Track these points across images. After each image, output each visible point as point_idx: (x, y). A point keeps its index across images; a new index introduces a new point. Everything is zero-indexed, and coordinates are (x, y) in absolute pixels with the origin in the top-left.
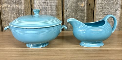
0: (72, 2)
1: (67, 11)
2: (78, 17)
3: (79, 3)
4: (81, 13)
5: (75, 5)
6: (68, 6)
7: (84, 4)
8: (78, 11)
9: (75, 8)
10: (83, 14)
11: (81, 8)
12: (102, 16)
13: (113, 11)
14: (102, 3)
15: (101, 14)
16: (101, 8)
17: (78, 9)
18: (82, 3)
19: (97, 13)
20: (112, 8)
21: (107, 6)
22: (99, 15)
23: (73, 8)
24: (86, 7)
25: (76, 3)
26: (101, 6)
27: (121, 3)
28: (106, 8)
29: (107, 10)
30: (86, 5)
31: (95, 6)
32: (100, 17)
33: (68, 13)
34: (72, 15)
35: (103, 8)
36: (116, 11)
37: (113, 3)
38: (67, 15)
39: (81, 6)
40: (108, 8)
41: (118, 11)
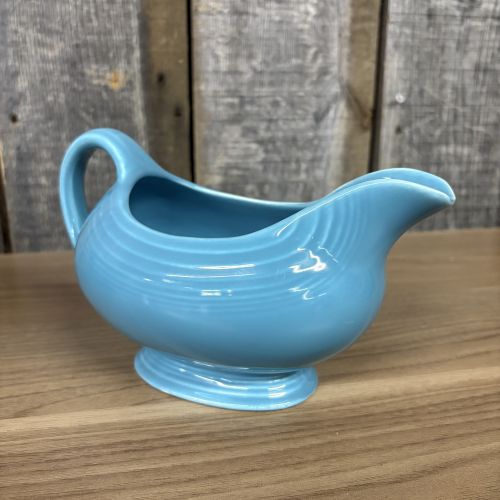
0: (44, 60)
1: (14, 119)
3: (91, 70)
5: (66, 78)
6: (22, 84)
7: (126, 72)
8: (89, 118)
9: (67, 102)
11: (111, 105)
12: (242, 153)
13: (304, 119)
14: (234, 72)
15: (236, 142)
16: (230, 100)
17: (92, 110)
18: (111, 69)
19: (214, 134)
20: (296, 99)
21: (265, 91)
22: (226, 148)
23: (56, 97)
24: (138, 97)
25: (73, 64)
26: (233, 87)
27: (345, 74)
28: (263, 101)
29: (269, 113)
30: (138, 85)
31: (196, 88)
32: (231, 157)
33: (25, 130)
34: (52, 145)
35: (242, 103)
36: (319, 118)
37: (301, 71)
38: (18, 148)
39: (106, 88)
40: (276, 104)
41: (334, 120)
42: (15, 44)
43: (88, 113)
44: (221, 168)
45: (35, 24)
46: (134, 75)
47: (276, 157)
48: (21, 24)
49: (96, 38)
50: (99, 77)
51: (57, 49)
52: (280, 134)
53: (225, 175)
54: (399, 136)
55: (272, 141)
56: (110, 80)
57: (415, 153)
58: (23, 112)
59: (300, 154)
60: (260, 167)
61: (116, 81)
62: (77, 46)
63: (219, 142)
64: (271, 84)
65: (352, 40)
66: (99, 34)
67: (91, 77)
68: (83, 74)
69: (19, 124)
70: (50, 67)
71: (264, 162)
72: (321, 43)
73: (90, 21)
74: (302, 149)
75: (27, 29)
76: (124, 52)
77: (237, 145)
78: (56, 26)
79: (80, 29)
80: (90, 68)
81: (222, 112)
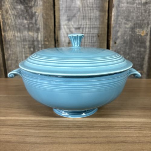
0: (126, 28)
1: (115, 43)
2: (134, 54)
3: (137, 30)
4: (140, 47)
5: (130, 33)
6: (119, 34)
7: (146, 31)
8: (134, 43)
9: (129, 39)
10: (143, 49)
11: (141, 40)
17: (135, 41)
18: (142, 30)
23: (127, 38)
24: (148, 38)
25: (133, 29)
33: (118, 46)
39: (140, 35)
42: (119, 24)
45: (125, 18)
46: (148, 32)
48: (121, 18)
49: (140, 22)
50: (139, 32)
51: (130, 25)
56: (142, 33)
58: (118, 42)
62: (135, 24)
66: (141, 21)
67: (137, 32)
68: (135, 31)
69: (116, 45)
73: (139, 17)
75: (123, 20)
76: (146, 25)
78: (130, 19)
79: (136, 19)
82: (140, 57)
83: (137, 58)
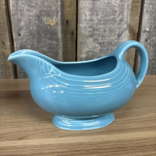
0: (30, 16)
1: (20, 35)
2: (45, 47)
3: (45, 19)
4: (51, 39)
5: (37, 22)
6: (22, 24)
7: (56, 20)
8: (43, 35)
9: (36, 29)
10: (54, 42)
11: (51, 30)
12: (93, 47)
13: (114, 36)
14: (91, 20)
15: (91, 43)
16: (90, 29)
17: (44, 32)
18: (51, 19)
19: (84, 40)
20: (112, 29)
21: (102, 26)
22: (88, 45)
23: (33, 28)
24: (59, 28)
25: (39, 17)
26: (91, 25)
27: (129, 21)
28: (101, 30)
29: (102, 34)
30: (60, 24)
31: (78, 25)
32: (89, 48)
33: (23, 39)
34: (31, 43)
35: (94, 31)
36: (119, 36)
37: (114, 20)
38: (21, 44)
39: (49, 25)
40: (105, 31)
41: (124, 36)
42: (21, 10)
43: (43, 33)
44: (86, 52)
45: (27, 4)
46: (58, 21)
47: (104, 49)
48: (23, 4)
49: (46, 8)
50: (47, 21)
51: (34, 12)
52: (106, 41)
53: (87, 54)
54: (146, 42)
55: (103, 43)
56: (51, 22)
57: (151, 48)
58: (22, 33)
59: (112, 48)
60: (99, 52)
61: (52, 23)
62: (40, 11)
63: (86, 43)
64: (104, 24)
65: (132, 9)
66: (47, 7)
67: (45, 21)
68: (42, 20)
69: (21, 37)
70: (32, 18)
71: (100, 50)
72: (121, 10)
73: (45, 3)
74: (113, 46)
75: (24, 5)
76: (55, 13)
77: (91, 44)
78: (34, 5)
79: (41, 5)
80: (44, 18)
81: (87, 33)
82: (53, 52)
83: (49, 52)
